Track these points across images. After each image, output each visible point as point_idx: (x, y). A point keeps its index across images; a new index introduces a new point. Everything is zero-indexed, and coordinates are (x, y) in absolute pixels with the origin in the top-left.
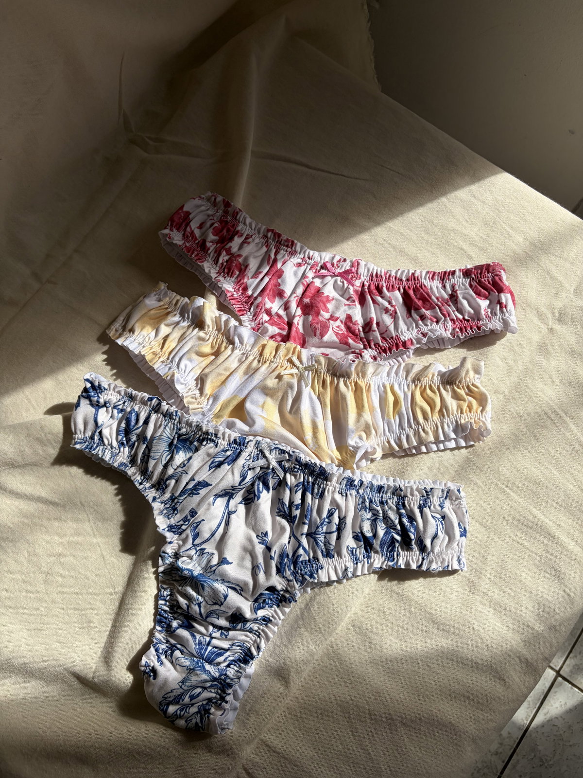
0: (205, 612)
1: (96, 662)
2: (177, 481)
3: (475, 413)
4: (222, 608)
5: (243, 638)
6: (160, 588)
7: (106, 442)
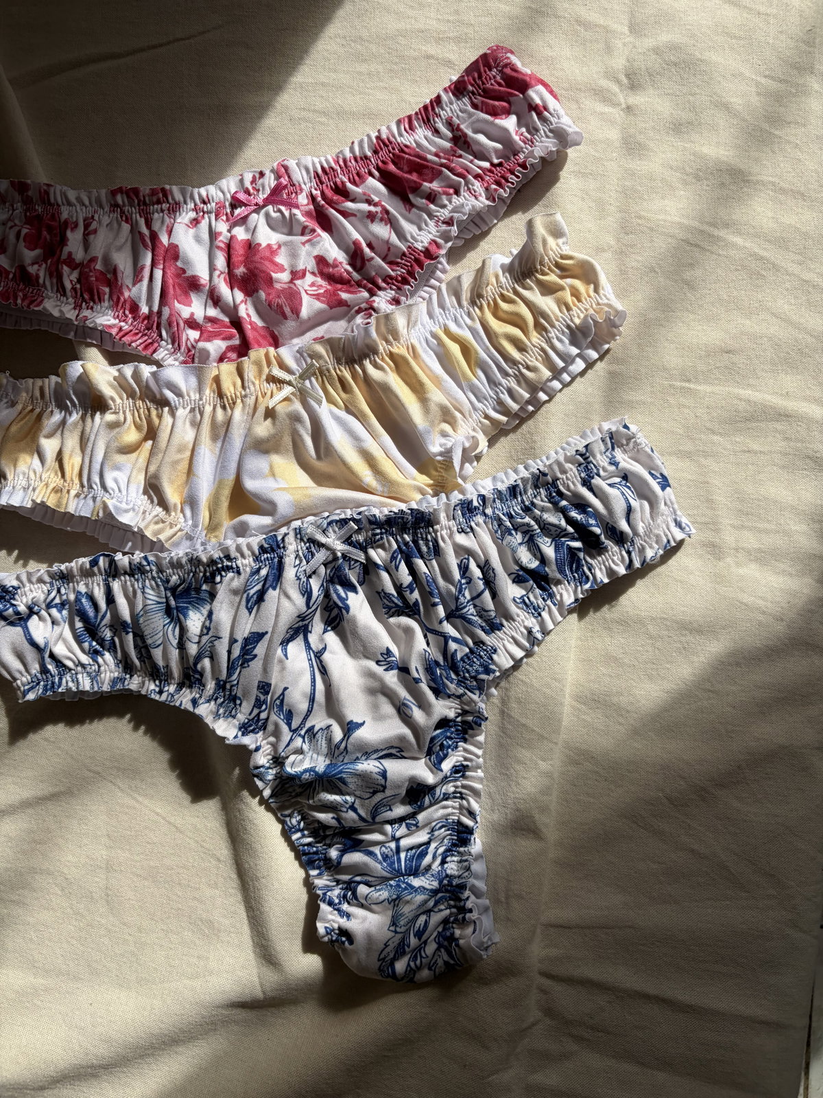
0: (366, 814)
1: (255, 971)
2: (212, 658)
3: (588, 299)
4: (388, 793)
5: (441, 812)
6: (282, 818)
7: (69, 664)
